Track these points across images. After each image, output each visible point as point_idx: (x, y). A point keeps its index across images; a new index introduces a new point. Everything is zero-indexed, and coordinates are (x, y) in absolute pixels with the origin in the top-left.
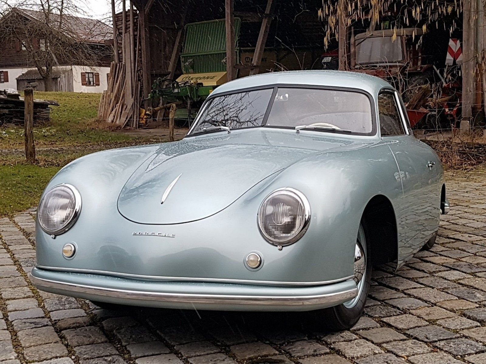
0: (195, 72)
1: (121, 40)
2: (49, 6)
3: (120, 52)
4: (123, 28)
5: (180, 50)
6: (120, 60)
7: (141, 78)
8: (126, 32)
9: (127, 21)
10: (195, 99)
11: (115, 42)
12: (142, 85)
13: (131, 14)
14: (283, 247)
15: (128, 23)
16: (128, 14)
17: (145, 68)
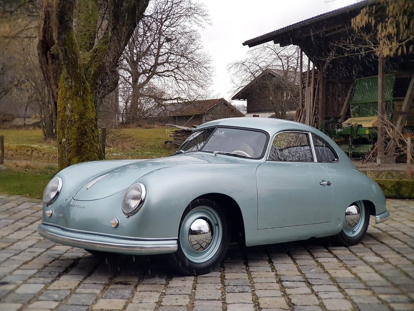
0: (359, 116)
1: (305, 92)
2: (288, 66)
3: (303, 101)
4: (307, 83)
5: (350, 99)
6: (303, 106)
7: (317, 120)
8: (309, 86)
9: (310, 78)
10: (355, 138)
11: (300, 94)
12: (317, 126)
13: (313, 72)
14: (129, 216)
15: (311, 79)
16: (311, 72)
17: (320, 112)
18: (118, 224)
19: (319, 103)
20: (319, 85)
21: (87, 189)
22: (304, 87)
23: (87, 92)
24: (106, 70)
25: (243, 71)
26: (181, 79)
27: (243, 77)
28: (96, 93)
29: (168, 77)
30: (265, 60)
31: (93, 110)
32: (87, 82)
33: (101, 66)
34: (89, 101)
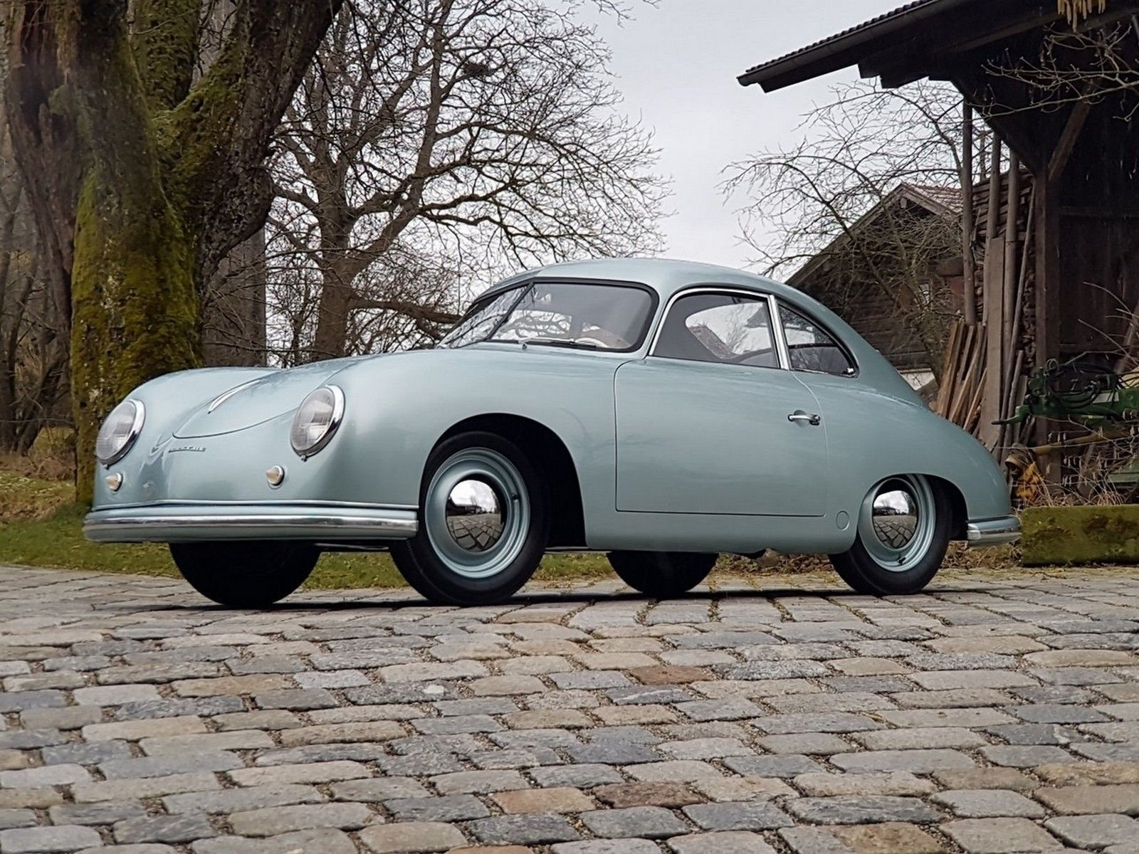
1: (983, 260)
3: (978, 292)
4: (989, 225)
6: (977, 313)
7: (1031, 365)
8: (996, 235)
11: (966, 265)
13: (1011, 182)
14: (307, 457)
15: (1003, 209)
16: (1004, 183)
17: (1041, 336)
18: (283, 477)
19: (1038, 302)
20: (1033, 230)
22: (981, 239)
23: (172, 238)
24: (231, 165)
25: (786, 193)
26: (526, 234)
28: (199, 241)
29: (475, 223)
31: (190, 296)
32: (170, 206)
33: (215, 153)
34: (177, 266)
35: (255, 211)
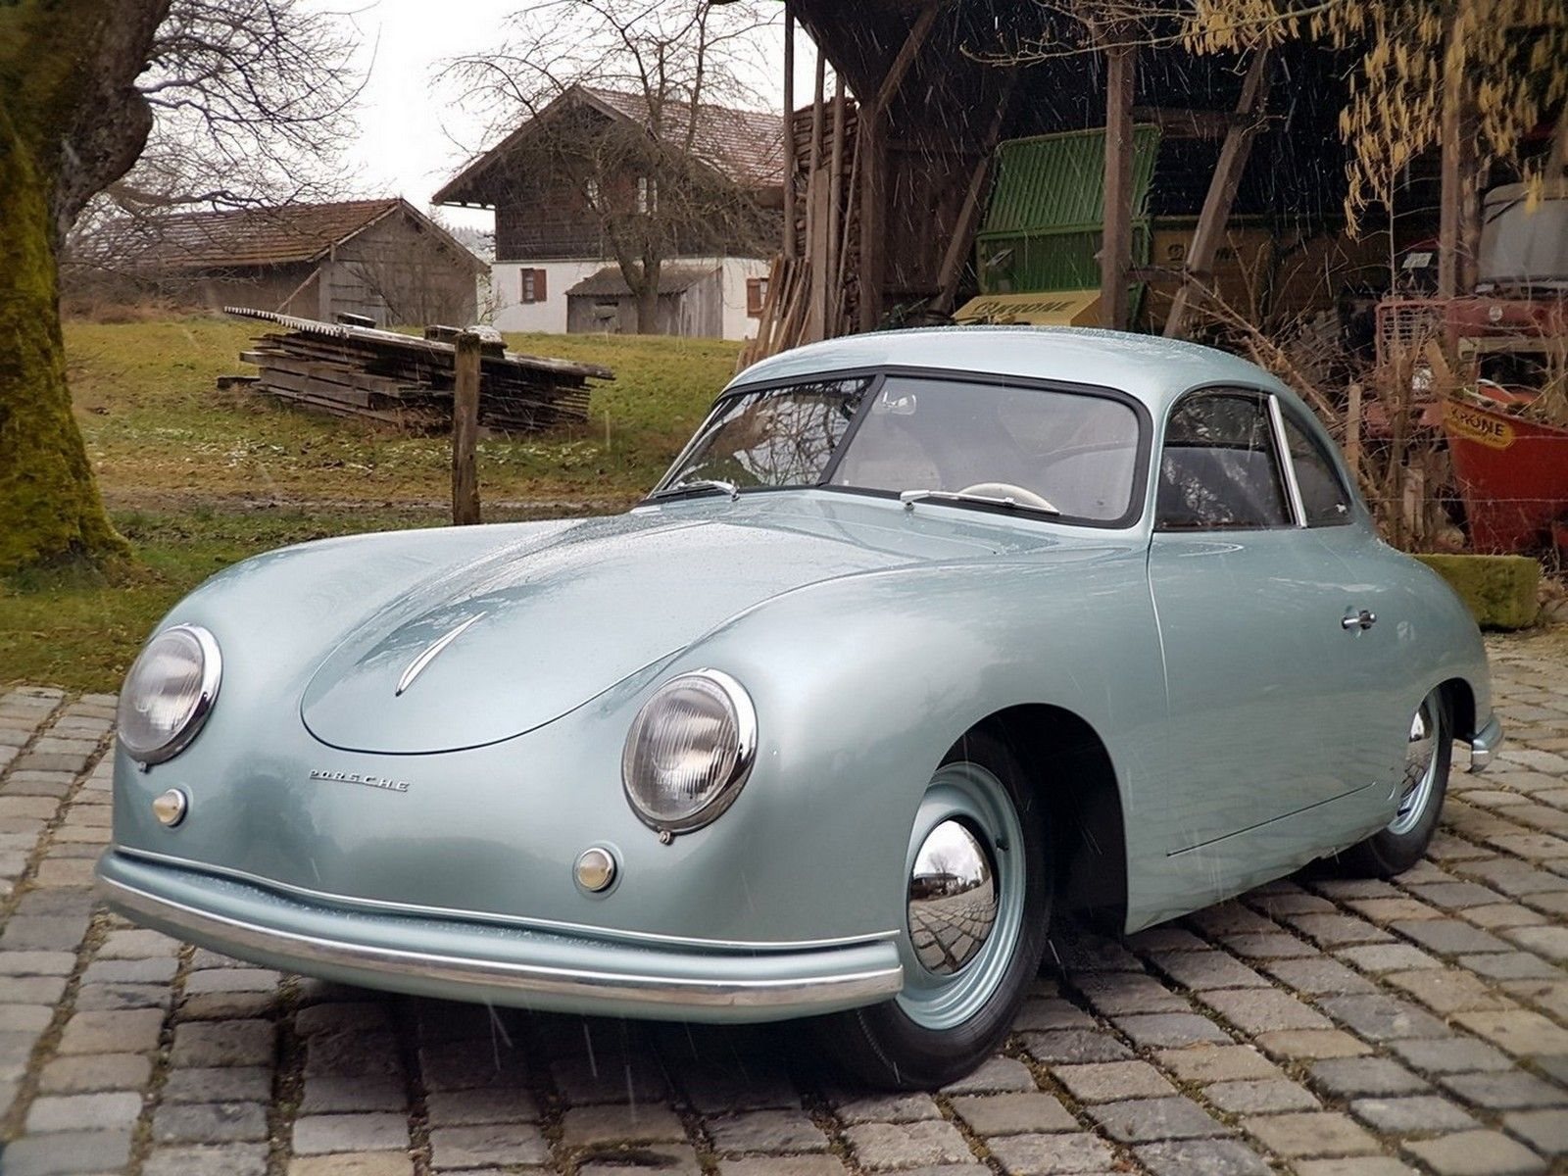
0: (1014, 290)
1: (805, 191)
2: (663, 80)
3: (800, 225)
4: (813, 154)
5: (978, 221)
6: (799, 250)
7: (854, 304)
8: (820, 167)
9: (825, 132)
11: (787, 197)
12: (855, 326)
13: (837, 112)
14: (673, 835)
15: (829, 138)
16: (829, 110)
17: (867, 272)
18: (615, 872)
19: (864, 237)
20: (860, 165)
21: (399, 694)
22: (804, 170)
23: (21, 183)
24: (99, 84)
25: (488, 91)
26: (226, 118)
27: (489, 116)
28: (54, 187)
29: (176, 107)
30: (572, 53)
32: (18, 140)
33: (77, 67)
34: (28, 222)
35: (128, 145)
